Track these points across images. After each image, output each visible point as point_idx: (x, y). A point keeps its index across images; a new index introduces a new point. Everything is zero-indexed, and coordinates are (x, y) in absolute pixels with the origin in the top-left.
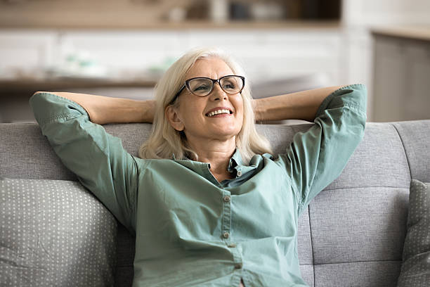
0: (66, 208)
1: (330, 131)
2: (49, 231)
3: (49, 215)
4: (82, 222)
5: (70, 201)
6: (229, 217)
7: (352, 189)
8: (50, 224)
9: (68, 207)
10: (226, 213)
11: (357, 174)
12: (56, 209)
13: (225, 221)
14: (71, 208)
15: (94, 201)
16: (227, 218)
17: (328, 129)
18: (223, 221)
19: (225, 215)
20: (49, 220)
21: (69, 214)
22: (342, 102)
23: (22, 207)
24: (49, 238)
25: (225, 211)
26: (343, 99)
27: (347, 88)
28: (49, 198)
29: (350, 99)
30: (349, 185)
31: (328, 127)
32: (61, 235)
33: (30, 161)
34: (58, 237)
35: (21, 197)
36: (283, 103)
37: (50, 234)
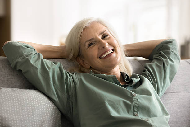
0: (36, 106)
1: (167, 62)
2: (30, 120)
3: (29, 111)
4: (46, 114)
5: (38, 102)
6: (137, 104)
7: (174, 94)
8: (30, 116)
9: (37, 105)
10: (136, 102)
11: (175, 85)
12: (31, 106)
13: (135, 107)
14: (39, 106)
15: (49, 102)
16: (136, 104)
17: (166, 61)
18: (134, 106)
19: (135, 103)
20: (29, 114)
21: (39, 109)
22: (169, 47)
23: (14, 105)
24: (31, 124)
25: (135, 101)
26: (169, 46)
27: (169, 41)
28: (27, 100)
29: (173, 47)
30: (172, 91)
31: (166, 60)
32: (36, 122)
33: (9, 77)
34: (36, 123)
35: (13, 99)
36: (135, 47)
37: (31, 121)
